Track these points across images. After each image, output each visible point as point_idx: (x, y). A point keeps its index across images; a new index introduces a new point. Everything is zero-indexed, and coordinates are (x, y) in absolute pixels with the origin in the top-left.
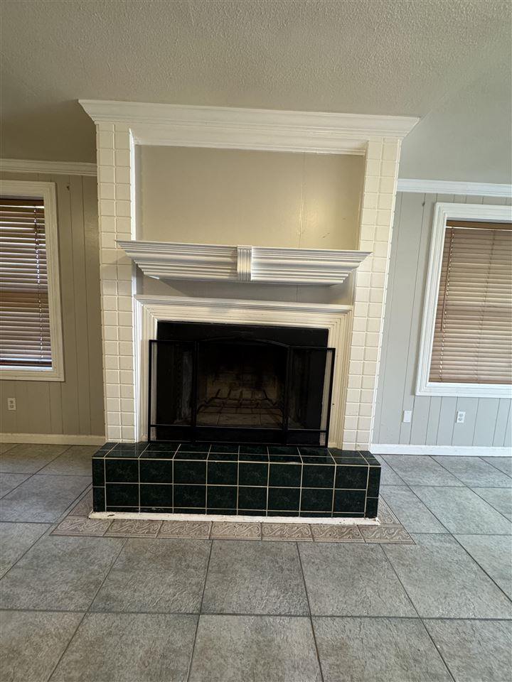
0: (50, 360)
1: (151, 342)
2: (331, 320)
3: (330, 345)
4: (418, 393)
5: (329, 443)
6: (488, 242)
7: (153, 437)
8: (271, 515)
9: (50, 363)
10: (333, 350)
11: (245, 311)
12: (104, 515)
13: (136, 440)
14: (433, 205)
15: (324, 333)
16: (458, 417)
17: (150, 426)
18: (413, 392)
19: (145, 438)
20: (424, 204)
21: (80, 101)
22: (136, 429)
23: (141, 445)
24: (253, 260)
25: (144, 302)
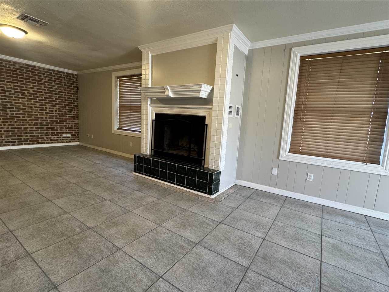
0: (140, 130)
1: (153, 120)
2: (207, 112)
3: (206, 123)
4: (280, 158)
5: (205, 165)
6: (338, 65)
7: (152, 154)
8: (177, 185)
9: (140, 131)
10: (207, 125)
11: (179, 109)
12: (135, 174)
13: (148, 154)
14: (291, 49)
15: (204, 118)
16: (308, 177)
17: (151, 149)
18: (278, 158)
19: (150, 154)
20: (285, 50)
21: (138, 47)
22: (148, 150)
23: (149, 155)
24: (170, 90)
25: (152, 107)
